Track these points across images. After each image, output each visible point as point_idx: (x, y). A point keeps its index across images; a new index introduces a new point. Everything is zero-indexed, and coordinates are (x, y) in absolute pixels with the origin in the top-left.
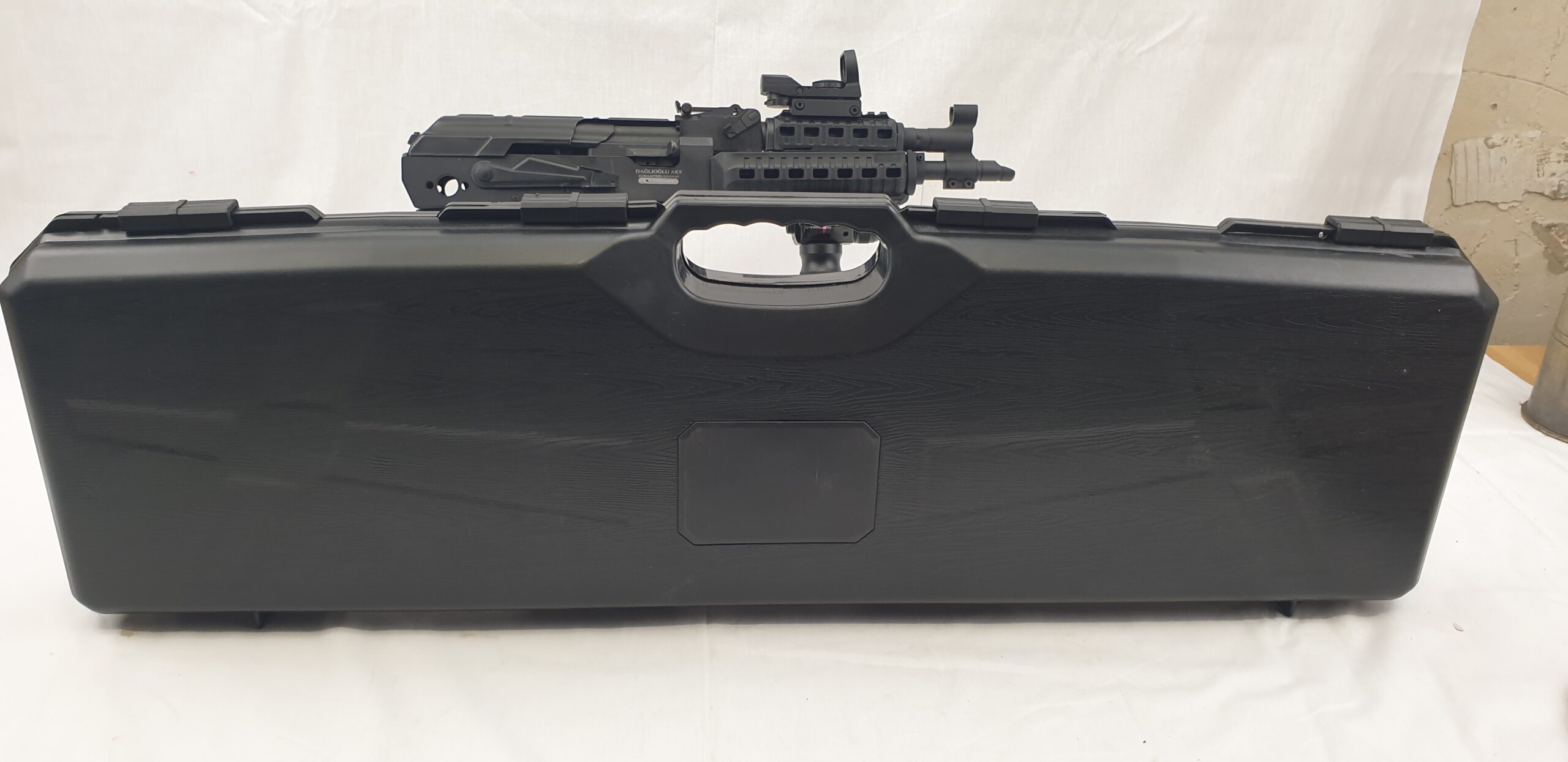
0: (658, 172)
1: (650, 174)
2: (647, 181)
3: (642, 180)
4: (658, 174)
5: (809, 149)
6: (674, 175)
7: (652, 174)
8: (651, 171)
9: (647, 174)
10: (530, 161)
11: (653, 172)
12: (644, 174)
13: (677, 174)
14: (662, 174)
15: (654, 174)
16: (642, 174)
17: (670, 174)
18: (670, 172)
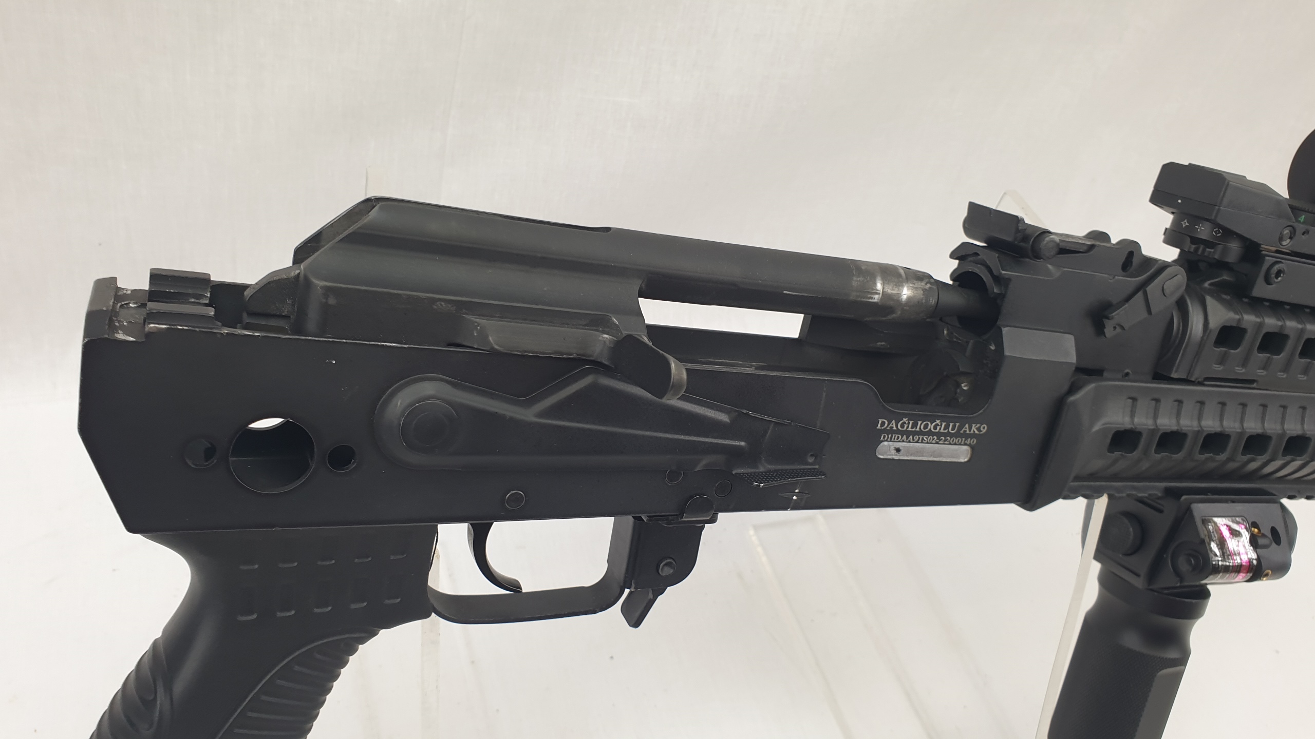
0: (931, 426)
1: (908, 434)
2: (898, 450)
3: (887, 450)
4: (930, 433)
5: (1247, 382)
6: (967, 436)
7: (914, 433)
8: (915, 425)
9: (902, 433)
10: (594, 387)
11: (920, 425)
12: (898, 432)
13: (973, 436)
14: (939, 435)
15: (921, 433)
16: (891, 431)
17: (957, 435)
18: (960, 428)
